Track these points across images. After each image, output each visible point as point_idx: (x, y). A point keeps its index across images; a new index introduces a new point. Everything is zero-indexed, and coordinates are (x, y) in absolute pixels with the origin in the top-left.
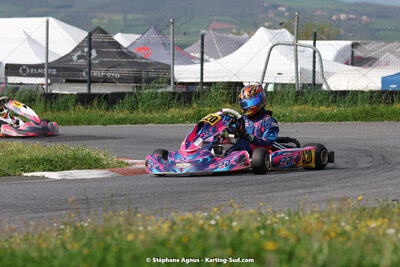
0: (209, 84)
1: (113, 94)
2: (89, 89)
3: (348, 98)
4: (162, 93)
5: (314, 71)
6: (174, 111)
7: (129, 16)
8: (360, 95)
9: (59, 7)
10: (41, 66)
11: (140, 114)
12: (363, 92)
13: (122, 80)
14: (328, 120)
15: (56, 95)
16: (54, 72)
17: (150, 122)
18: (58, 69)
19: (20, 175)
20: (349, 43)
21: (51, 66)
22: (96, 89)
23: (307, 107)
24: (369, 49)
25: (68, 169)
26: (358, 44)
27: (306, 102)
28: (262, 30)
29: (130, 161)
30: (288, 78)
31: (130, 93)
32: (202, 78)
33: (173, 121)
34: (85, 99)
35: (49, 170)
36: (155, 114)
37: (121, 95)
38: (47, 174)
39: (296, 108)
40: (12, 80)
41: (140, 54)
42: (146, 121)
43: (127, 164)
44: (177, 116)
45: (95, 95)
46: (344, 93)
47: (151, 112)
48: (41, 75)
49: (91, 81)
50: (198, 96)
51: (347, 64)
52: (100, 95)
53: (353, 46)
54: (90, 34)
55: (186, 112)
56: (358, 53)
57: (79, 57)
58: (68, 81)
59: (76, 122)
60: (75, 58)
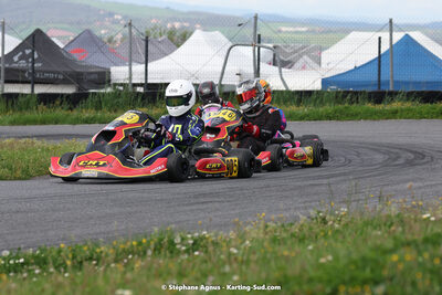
32: (146, 79)
57: (20, 58)
60: (16, 59)
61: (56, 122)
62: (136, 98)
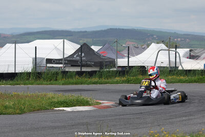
0: (132, 67)
1: (91, 71)
2: (81, 69)
3: (192, 73)
4: (112, 71)
5: (176, 62)
6: (117, 79)
7: (94, 39)
8: (197, 72)
9: (67, 36)
10: (61, 60)
11: (103, 80)
12: (198, 70)
13: (95, 65)
14: (184, 82)
15: (67, 72)
16: (67, 62)
17: (107, 83)
18: (68, 60)
19: (53, 109)
20: (189, 49)
21: (65, 59)
22: (84, 69)
23: (175, 77)
24: (197, 52)
25: (75, 106)
26: (192, 50)
27: (174, 74)
28: (153, 44)
29: (101, 102)
30: (166, 64)
31: (99, 71)
32: (128, 64)
33: (117, 83)
34: (80, 74)
35: (66, 107)
36: (110, 80)
37: (95, 72)
38: (65, 109)
39: (170, 77)
40: (49, 65)
41: (103, 54)
42: (106, 83)
43: (100, 103)
44: (119, 80)
45: (84, 72)
46: (190, 71)
47: (108, 79)
48: (61, 63)
49: (82, 66)
50: (127, 72)
51: (188, 58)
52: (86, 72)
53: (190, 51)
54: (81, 46)
55: (123, 79)
56: (192, 54)
57: (77, 56)
58: (72, 66)
59: (76, 84)
60: (75, 56)
61: (81, 84)
62: (116, 73)
